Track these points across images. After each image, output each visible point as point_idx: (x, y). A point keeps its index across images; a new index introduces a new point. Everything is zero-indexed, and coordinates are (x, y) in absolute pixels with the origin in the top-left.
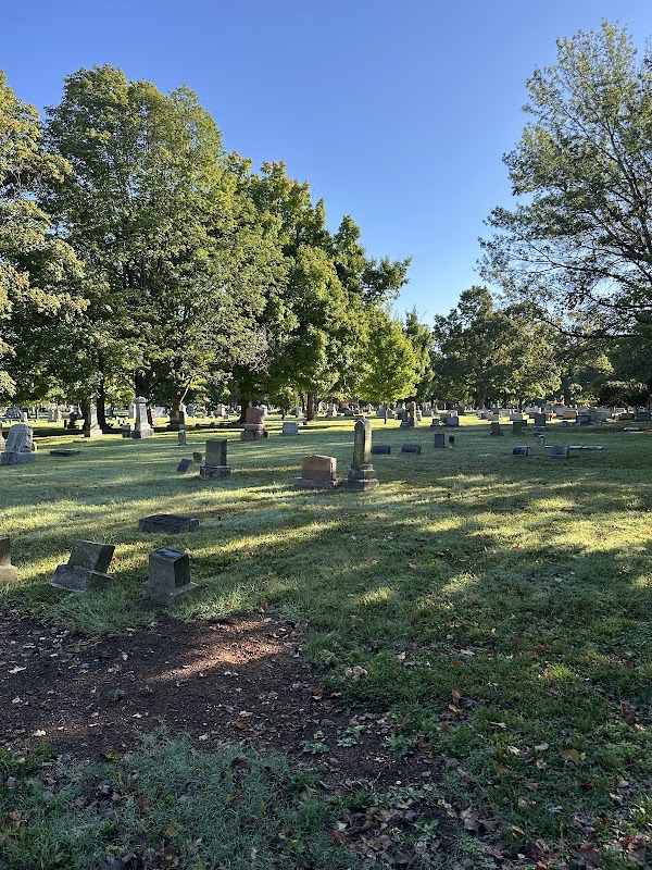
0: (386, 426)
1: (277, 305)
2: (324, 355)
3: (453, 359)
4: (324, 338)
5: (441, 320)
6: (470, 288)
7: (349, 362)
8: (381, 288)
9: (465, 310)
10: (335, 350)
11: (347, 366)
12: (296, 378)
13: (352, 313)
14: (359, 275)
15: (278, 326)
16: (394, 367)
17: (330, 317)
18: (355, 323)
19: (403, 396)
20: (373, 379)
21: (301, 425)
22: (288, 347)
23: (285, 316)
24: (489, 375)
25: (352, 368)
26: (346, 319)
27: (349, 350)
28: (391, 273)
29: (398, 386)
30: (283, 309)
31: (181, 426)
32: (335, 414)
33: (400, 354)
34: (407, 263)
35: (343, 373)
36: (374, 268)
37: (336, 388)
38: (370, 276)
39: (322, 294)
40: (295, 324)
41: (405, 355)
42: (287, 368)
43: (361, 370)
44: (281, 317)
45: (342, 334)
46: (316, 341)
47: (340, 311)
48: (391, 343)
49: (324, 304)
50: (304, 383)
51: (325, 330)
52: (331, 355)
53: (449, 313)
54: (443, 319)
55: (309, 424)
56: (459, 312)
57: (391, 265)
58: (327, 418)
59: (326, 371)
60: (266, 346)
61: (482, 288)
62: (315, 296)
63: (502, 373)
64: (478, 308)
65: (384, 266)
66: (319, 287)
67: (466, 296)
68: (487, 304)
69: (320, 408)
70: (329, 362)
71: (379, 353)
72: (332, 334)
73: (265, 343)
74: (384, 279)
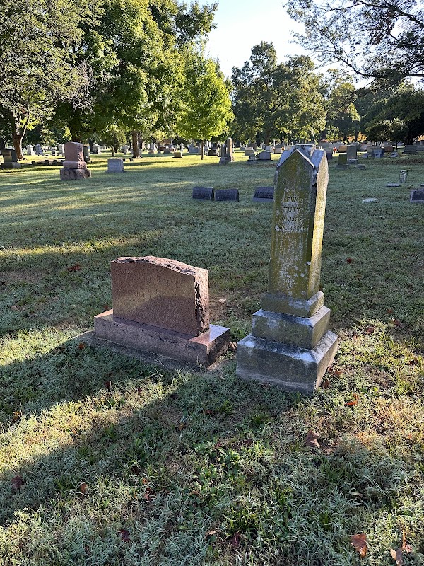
0: (203, 162)
1: (96, 41)
2: (145, 94)
3: (246, 104)
4: (144, 75)
5: (237, 72)
6: (259, 44)
7: (168, 102)
8: (192, 33)
9: (256, 62)
10: (154, 88)
11: (166, 106)
12: (121, 117)
13: (168, 53)
14: (172, 19)
15: (99, 63)
16: (208, 106)
17: (148, 56)
18: (172, 62)
19: (217, 134)
20: (190, 117)
21: (128, 161)
22: (110, 86)
23: (105, 54)
24: (275, 118)
25: (170, 107)
26: (163, 58)
27: (167, 89)
28: (200, 17)
29: (213, 123)
30: (102, 45)
31: (14, 164)
32: (156, 151)
33: (215, 93)
34: (214, 7)
35: (162, 111)
36: (185, 12)
37: (157, 126)
38: (183, 21)
39: (139, 32)
40: (115, 62)
41: (218, 93)
42: (112, 107)
43: (178, 110)
44: (101, 55)
45: (160, 72)
46: (136, 79)
47: (157, 51)
48: (206, 82)
49: (141, 42)
50: (128, 121)
51: (145, 68)
52: (152, 95)
53: (243, 65)
54: (238, 70)
55: (135, 160)
56: (251, 64)
57: (200, 9)
58: (151, 154)
59: (147, 110)
60: (86, 82)
61: (269, 43)
62: (132, 34)
63: (284, 116)
64: (266, 61)
65: (194, 9)
66: (136, 24)
67: (256, 50)
68: (272, 57)
69: (143, 147)
70: (150, 101)
71: (196, 91)
72: (151, 73)
73: (86, 78)
74: (194, 23)
